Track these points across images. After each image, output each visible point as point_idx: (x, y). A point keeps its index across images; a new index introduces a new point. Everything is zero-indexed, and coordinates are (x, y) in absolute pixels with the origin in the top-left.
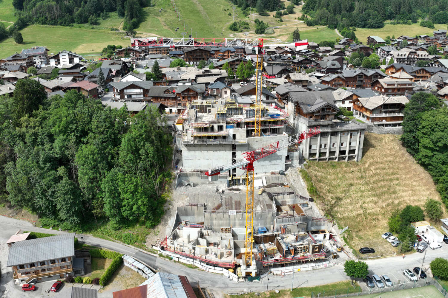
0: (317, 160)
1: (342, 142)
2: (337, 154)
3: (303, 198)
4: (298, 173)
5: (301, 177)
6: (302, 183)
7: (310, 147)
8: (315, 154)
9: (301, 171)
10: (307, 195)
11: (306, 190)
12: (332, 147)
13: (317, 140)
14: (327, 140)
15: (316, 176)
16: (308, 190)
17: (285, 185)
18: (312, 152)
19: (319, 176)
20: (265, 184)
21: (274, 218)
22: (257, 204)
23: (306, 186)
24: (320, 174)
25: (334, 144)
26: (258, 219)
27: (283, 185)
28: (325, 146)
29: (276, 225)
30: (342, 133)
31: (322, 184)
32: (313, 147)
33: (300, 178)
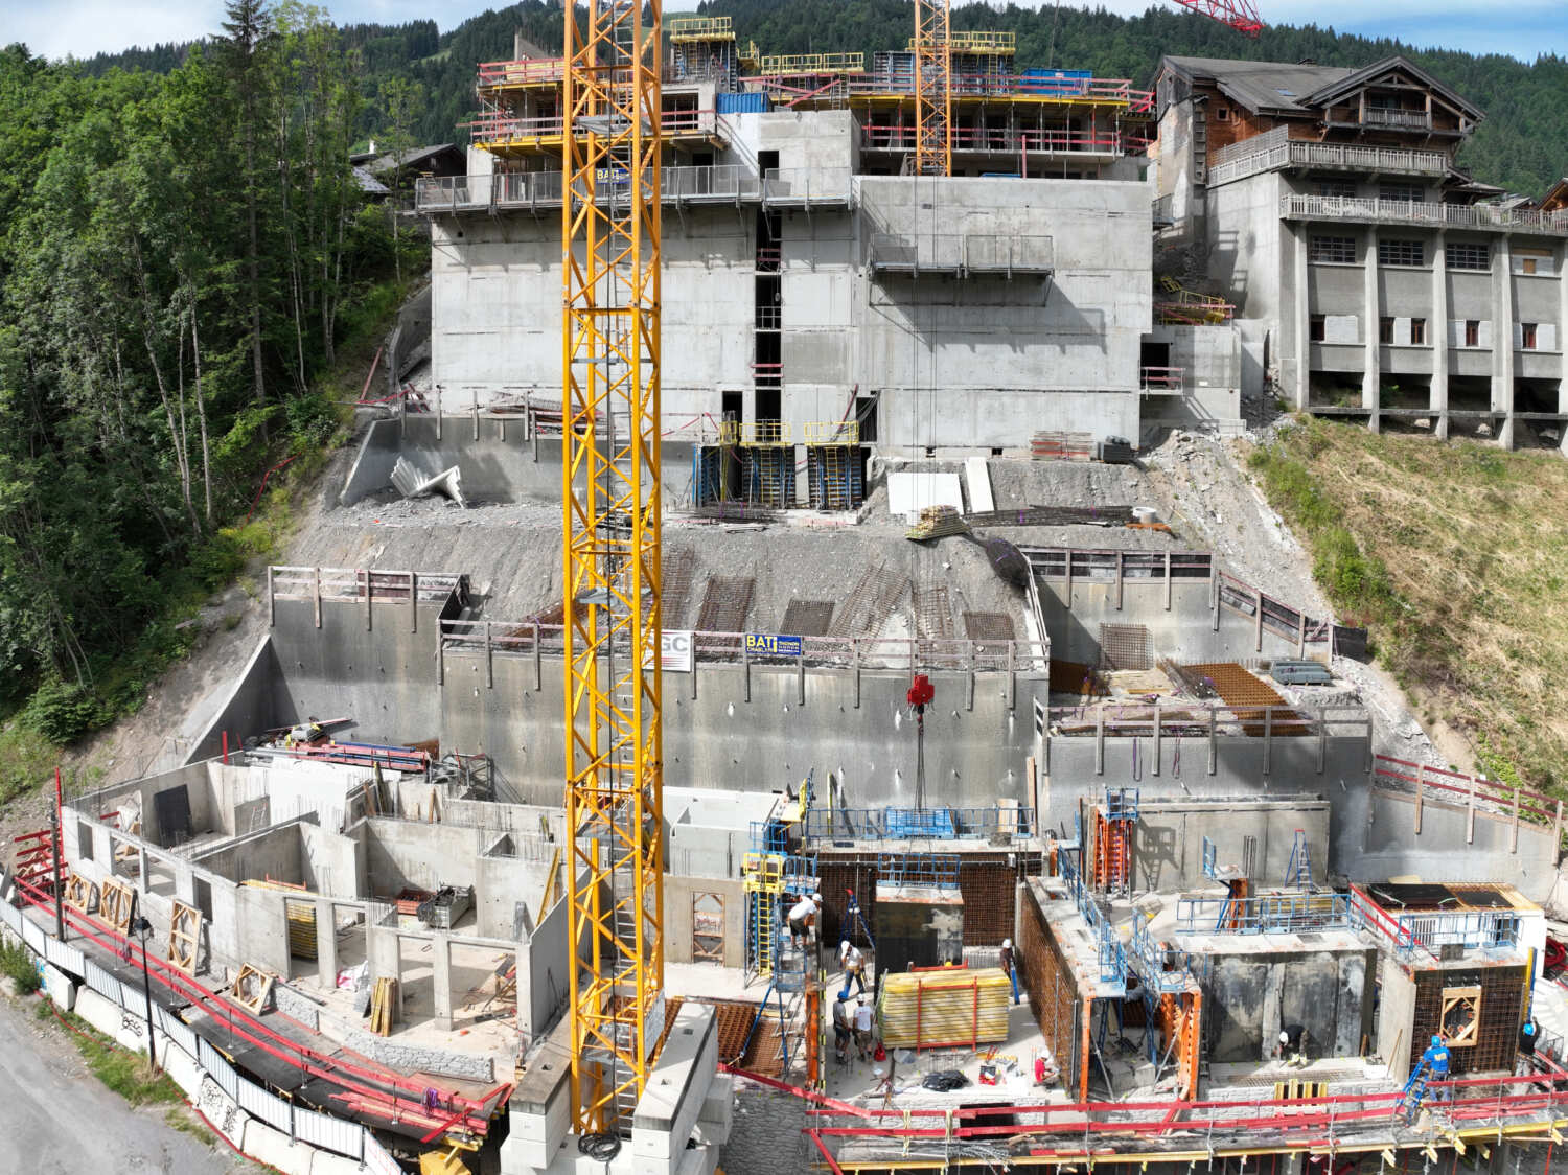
0: (1373, 424)
1: (1525, 317)
2: (1502, 397)
3: (1288, 617)
4: (1241, 468)
5: (1259, 497)
6: (1276, 535)
7: (1316, 329)
8: (1351, 382)
9: (1259, 462)
10: (1320, 607)
11: (1306, 576)
12: (1461, 342)
13: (1360, 286)
14: (1426, 289)
15: (1371, 501)
16: (1319, 578)
17: (1135, 521)
18: (1331, 364)
19: (1395, 506)
20: (982, 502)
21: (1025, 732)
22: (888, 602)
23: (1302, 554)
24: (1399, 495)
25: (1472, 327)
26: (878, 728)
27: (1121, 516)
28: (1418, 328)
29: (1046, 798)
30: (1520, 257)
31: (1423, 556)
32: (1335, 330)
33: (1251, 501)
